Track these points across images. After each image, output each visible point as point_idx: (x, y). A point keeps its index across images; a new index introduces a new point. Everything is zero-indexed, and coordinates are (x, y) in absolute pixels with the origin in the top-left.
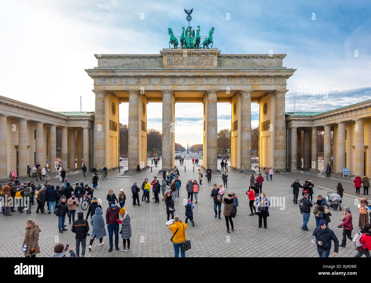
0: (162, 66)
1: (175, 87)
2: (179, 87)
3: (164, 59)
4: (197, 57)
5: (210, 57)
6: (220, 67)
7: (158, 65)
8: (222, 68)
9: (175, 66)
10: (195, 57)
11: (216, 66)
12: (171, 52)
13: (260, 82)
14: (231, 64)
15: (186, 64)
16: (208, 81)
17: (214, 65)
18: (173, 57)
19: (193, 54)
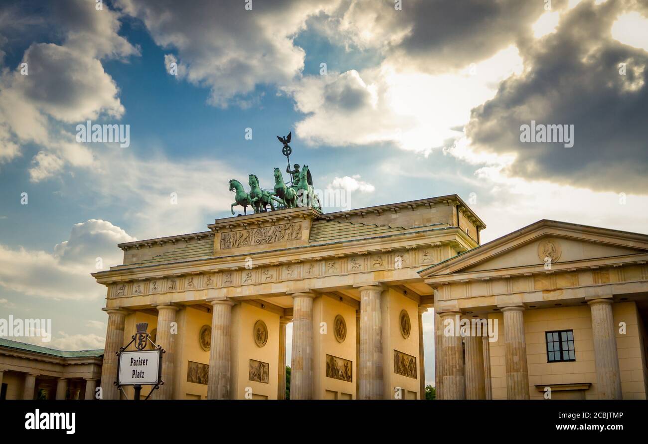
0: (212, 253)
1: (232, 290)
2: (239, 290)
3: (216, 238)
4: (273, 228)
5: (297, 224)
6: (315, 240)
7: (208, 251)
8: (316, 244)
9: (233, 250)
10: (269, 228)
11: (307, 240)
12: (226, 224)
13: (391, 264)
14: (337, 231)
15: (252, 243)
16: (290, 272)
17: (303, 238)
18: (231, 234)
19: (264, 222)
